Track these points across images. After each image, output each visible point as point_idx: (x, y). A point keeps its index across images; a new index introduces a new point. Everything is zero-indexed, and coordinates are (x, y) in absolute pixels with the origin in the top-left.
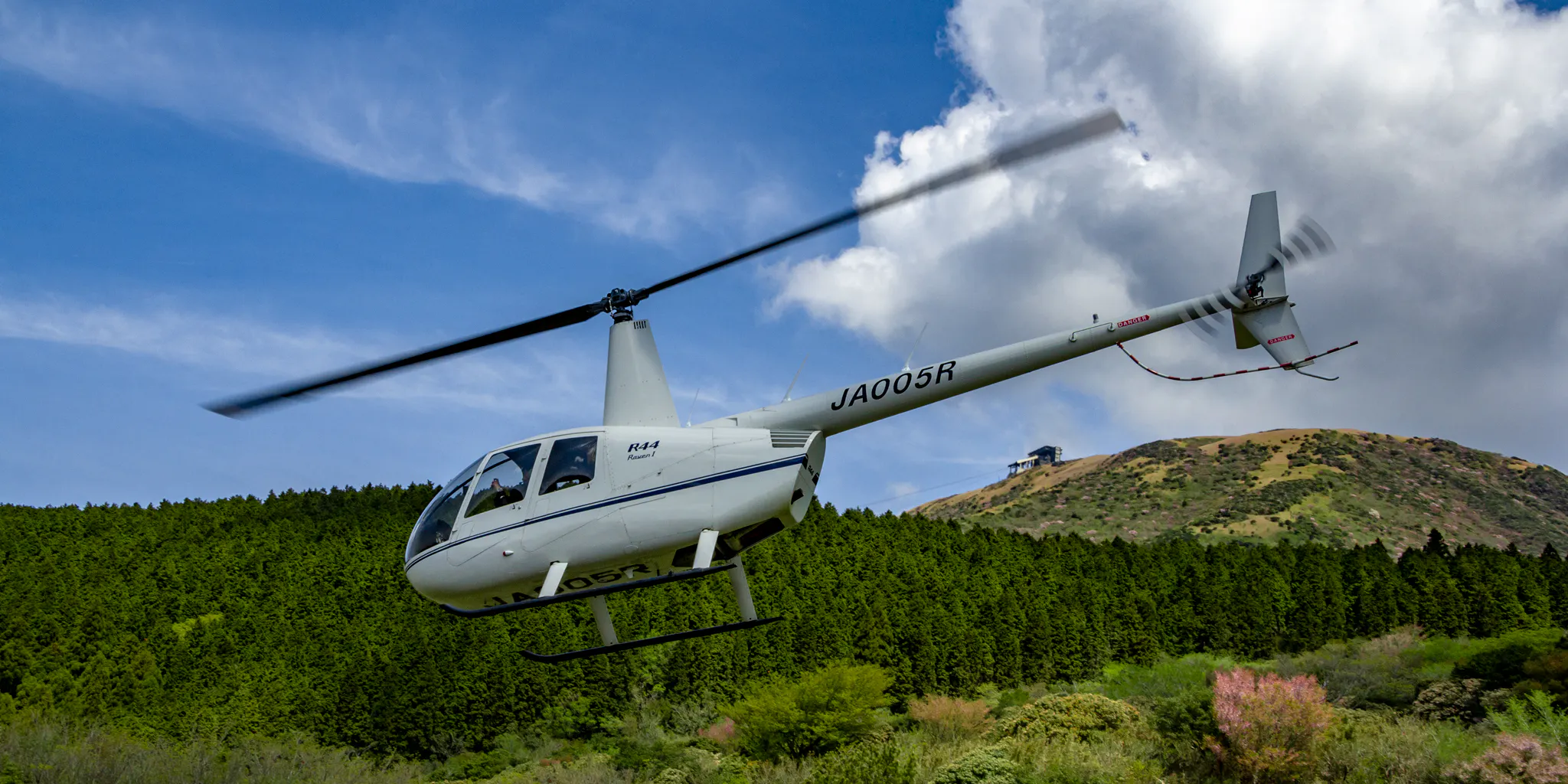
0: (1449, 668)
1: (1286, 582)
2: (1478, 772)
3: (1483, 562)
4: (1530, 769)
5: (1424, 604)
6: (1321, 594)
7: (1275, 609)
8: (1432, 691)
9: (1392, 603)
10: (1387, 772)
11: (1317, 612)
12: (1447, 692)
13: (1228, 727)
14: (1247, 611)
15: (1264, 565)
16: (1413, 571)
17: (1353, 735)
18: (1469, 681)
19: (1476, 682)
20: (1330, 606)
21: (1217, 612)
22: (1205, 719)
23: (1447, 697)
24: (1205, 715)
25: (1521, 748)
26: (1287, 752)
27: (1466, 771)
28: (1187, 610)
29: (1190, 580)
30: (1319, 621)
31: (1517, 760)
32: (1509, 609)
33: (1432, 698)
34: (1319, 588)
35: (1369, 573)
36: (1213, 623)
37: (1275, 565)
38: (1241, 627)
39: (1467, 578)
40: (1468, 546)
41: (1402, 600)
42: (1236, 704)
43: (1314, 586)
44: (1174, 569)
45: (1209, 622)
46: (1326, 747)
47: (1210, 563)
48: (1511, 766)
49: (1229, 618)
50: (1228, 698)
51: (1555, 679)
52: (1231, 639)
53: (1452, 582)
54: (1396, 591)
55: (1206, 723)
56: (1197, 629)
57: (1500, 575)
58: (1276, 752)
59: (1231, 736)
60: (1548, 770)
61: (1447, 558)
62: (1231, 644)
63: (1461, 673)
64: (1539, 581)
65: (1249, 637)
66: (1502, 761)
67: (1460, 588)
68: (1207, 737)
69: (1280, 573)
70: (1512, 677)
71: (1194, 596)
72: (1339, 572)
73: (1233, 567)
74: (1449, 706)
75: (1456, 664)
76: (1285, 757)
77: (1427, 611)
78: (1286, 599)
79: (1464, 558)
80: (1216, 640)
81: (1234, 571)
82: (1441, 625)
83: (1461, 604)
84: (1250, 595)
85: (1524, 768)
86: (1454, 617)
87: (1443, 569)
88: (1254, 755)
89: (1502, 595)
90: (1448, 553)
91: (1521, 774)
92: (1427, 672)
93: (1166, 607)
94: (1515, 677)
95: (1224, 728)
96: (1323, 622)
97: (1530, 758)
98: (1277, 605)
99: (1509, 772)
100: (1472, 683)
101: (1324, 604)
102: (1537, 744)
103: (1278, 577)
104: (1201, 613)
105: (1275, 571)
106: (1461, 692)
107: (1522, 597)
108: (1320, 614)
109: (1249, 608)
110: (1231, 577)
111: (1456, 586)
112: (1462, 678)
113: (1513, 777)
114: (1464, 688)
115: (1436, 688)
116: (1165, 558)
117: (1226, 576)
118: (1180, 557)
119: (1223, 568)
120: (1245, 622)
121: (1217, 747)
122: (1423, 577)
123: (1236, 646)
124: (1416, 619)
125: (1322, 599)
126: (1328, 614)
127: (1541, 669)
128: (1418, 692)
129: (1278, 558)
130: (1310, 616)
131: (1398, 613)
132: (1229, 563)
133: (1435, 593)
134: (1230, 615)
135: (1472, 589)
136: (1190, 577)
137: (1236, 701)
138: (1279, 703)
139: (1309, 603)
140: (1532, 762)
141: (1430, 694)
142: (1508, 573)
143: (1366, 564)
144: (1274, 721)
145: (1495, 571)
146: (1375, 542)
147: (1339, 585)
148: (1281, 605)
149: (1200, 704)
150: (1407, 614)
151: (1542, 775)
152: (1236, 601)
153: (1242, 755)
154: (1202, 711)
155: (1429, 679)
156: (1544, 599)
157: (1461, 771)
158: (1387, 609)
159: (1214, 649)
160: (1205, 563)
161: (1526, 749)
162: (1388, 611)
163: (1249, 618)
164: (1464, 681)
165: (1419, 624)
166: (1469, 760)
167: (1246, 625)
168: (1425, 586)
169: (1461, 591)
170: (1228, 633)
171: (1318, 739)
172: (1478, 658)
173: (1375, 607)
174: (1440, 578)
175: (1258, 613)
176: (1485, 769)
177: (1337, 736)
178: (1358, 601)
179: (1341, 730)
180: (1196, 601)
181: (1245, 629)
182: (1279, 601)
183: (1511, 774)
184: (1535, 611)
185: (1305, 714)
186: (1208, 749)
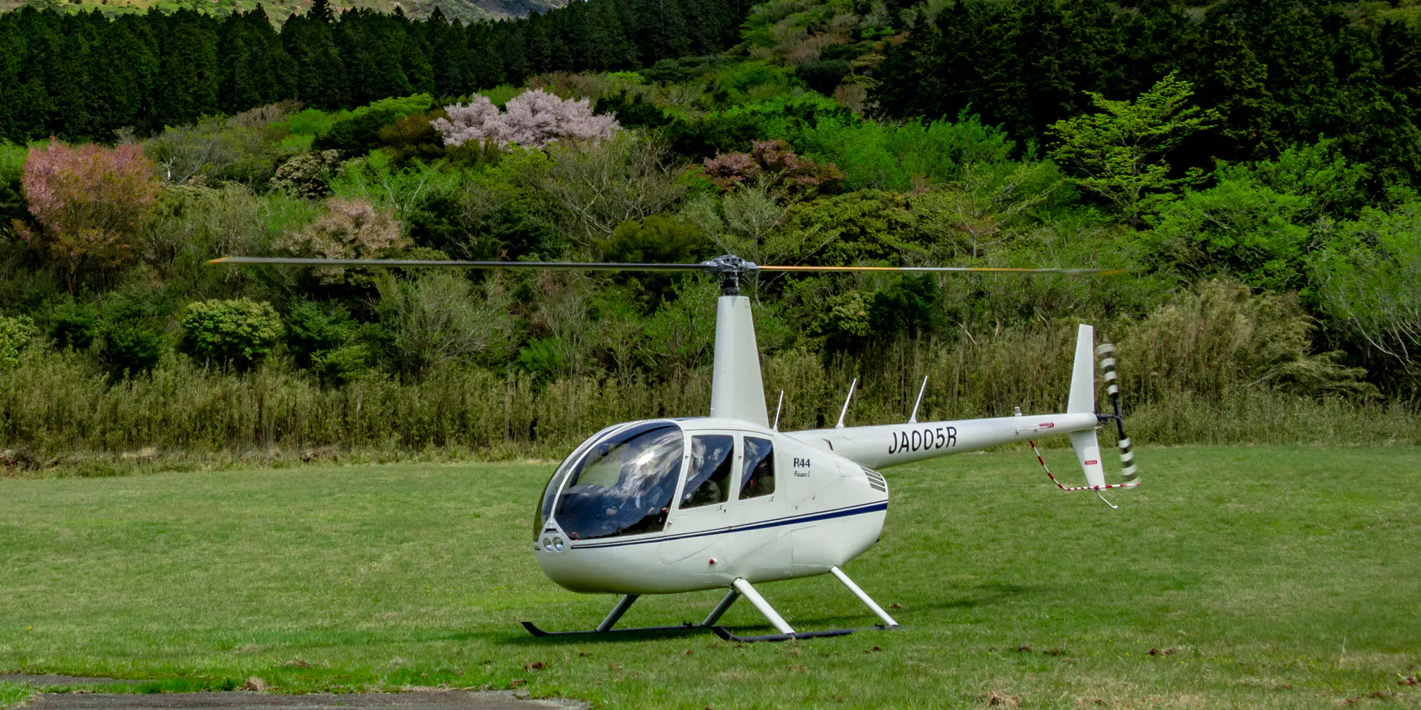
0: (309, 139)
1: (155, 54)
2: (309, 241)
3: (369, 28)
4: (361, 236)
5: (304, 76)
6: (193, 68)
7: (141, 86)
8: (289, 166)
9: (270, 77)
10: (217, 251)
11: (187, 88)
12: (306, 166)
13: (38, 209)
14: (108, 89)
15: (129, 36)
16: (294, 39)
17: (182, 211)
18: (329, 152)
19: (335, 152)
20: (202, 82)
21: (73, 90)
22: (14, 201)
23: (305, 171)
24: (15, 196)
25: (354, 213)
26: (105, 233)
27: (296, 243)
28: (38, 90)
29: (43, 55)
30: (189, 99)
31: (349, 227)
32: (392, 80)
33: (290, 173)
34: (191, 61)
35: (247, 42)
36: (69, 104)
37: (142, 35)
38: (101, 108)
39: (351, 46)
40: (354, 10)
41: (280, 72)
42: (48, 182)
43: (185, 59)
44: (25, 41)
45: (64, 103)
46: (152, 226)
47: (67, 34)
48: (342, 234)
49: (87, 97)
50: (38, 176)
51: (410, 144)
52: (90, 123)
53: (334, 51)
54: (274, 62)
55: (16, 205)
56: (50, 113)
57: (384, 41)
58: (93, 234)
59: (43, 220)
60: (378, 235)
61: (332, 25)
62: (89, 128)
63: (321, 144)
64: (423, 47)
65: (110, 120)
66: (333, 228)
67: (343, 58)
68: (17, 223)
69: (148, 45)
70: (370, 145)
71: (46, 74)
72: (215, 42)
73: (94, 39)
74: (308, 181)
75: (316, 134)
76: (105, 240)
77: (309, 83)
78: (154, 74)
79: (349, 24)
80: (73, 124)
81: (95, 43)
82: (322, 99)
83: (344, 76)
84: (111, 71)
85: (357, 234)
86: (337, 90)
87: (326, 37)
88: (70, 240)
89: (386, 64)
90: (333, 19)
91: (353, 241)
92: (288, 145)
93: (13, 87)
94: (373, 145)
95: (34, 210)
96: (195, 100)
97: (362, 223)
98: (144, 81)
99: (340, 240)
100: (330, 154)
101: (196, 79)
102: (369, 208)
103: (145, 49)
104: (55, 94)
105: (141, 43)
106: (320, 164)
107: (407, 66)
108: (191, 91)
109: (110, 85)
110: (93, 51)
111: (339, 55)
112: (322, 149)
113: (344, 245)
114: (323, 160)
115: (294, 162)
116: (14, 29)
117: (85, 49)
118: (33, 27)
119: (81, 39)
120: (106, 101)
121: (27, 233)
122: (304, 46)
123: (96, 131)
124: (296, 93)
125: (194, 73)
126: (200, 90)
127: (397, 134)
128: (276, 167)
129: (147, 28)
130: (180, 93)
131: (276, 88)
132: (89, 34)
133: (317, 62)
134: (88, 94)
135: (356, 58)
136: (43, 51)
137: (50, 179)
138: (98, 176)
139: (180, 78)
140: (364, 227)
141: (287, 169)
142: (393, 39)
143: (245, 33)
144: (92, 198)
145: (379, 38)
146: (255, 8)
147: (213, 57)
148: (149, 80)
149: (9, 184)
150: (287, 88)
151: (373, 241)
152: (96, 79)
153: (56, 240)
154: (12, 191)
155: (289, 153)
156: (428, 67)
157: (291, 242)
158: (265, 83)
159: (69, 135)
160: (62, 35)
161: (359, 214)
162: (265, 85)
163: (111, 97)
164: (324, 153)
165: (300, 98)
166: (300, 230)
167: (107, 106)
168: (306, 56)
169: (344, 61)
170: (85, 115)
171: (144, 218)
172: (338, 128)
173: (251, 82)
174: (322, 45)
175: (120, 91)
176: (317, 239)
177: (165, 213)
178: (233, 75)
179: (170, 206)
180: (49, 79)
181: (107, 110)
182: (145, 76)
183: (343, 243)
184: (419, 81)
185: (127, 189)
186: (18, 237)
